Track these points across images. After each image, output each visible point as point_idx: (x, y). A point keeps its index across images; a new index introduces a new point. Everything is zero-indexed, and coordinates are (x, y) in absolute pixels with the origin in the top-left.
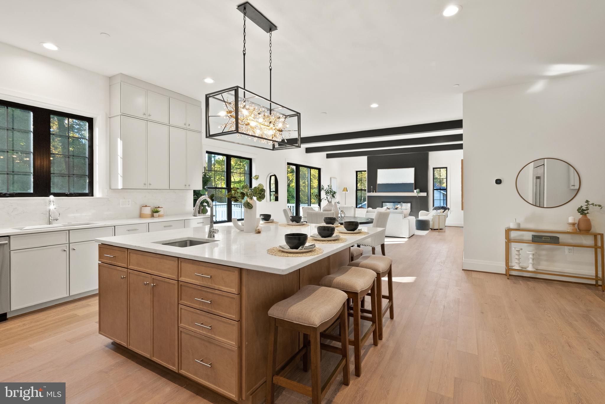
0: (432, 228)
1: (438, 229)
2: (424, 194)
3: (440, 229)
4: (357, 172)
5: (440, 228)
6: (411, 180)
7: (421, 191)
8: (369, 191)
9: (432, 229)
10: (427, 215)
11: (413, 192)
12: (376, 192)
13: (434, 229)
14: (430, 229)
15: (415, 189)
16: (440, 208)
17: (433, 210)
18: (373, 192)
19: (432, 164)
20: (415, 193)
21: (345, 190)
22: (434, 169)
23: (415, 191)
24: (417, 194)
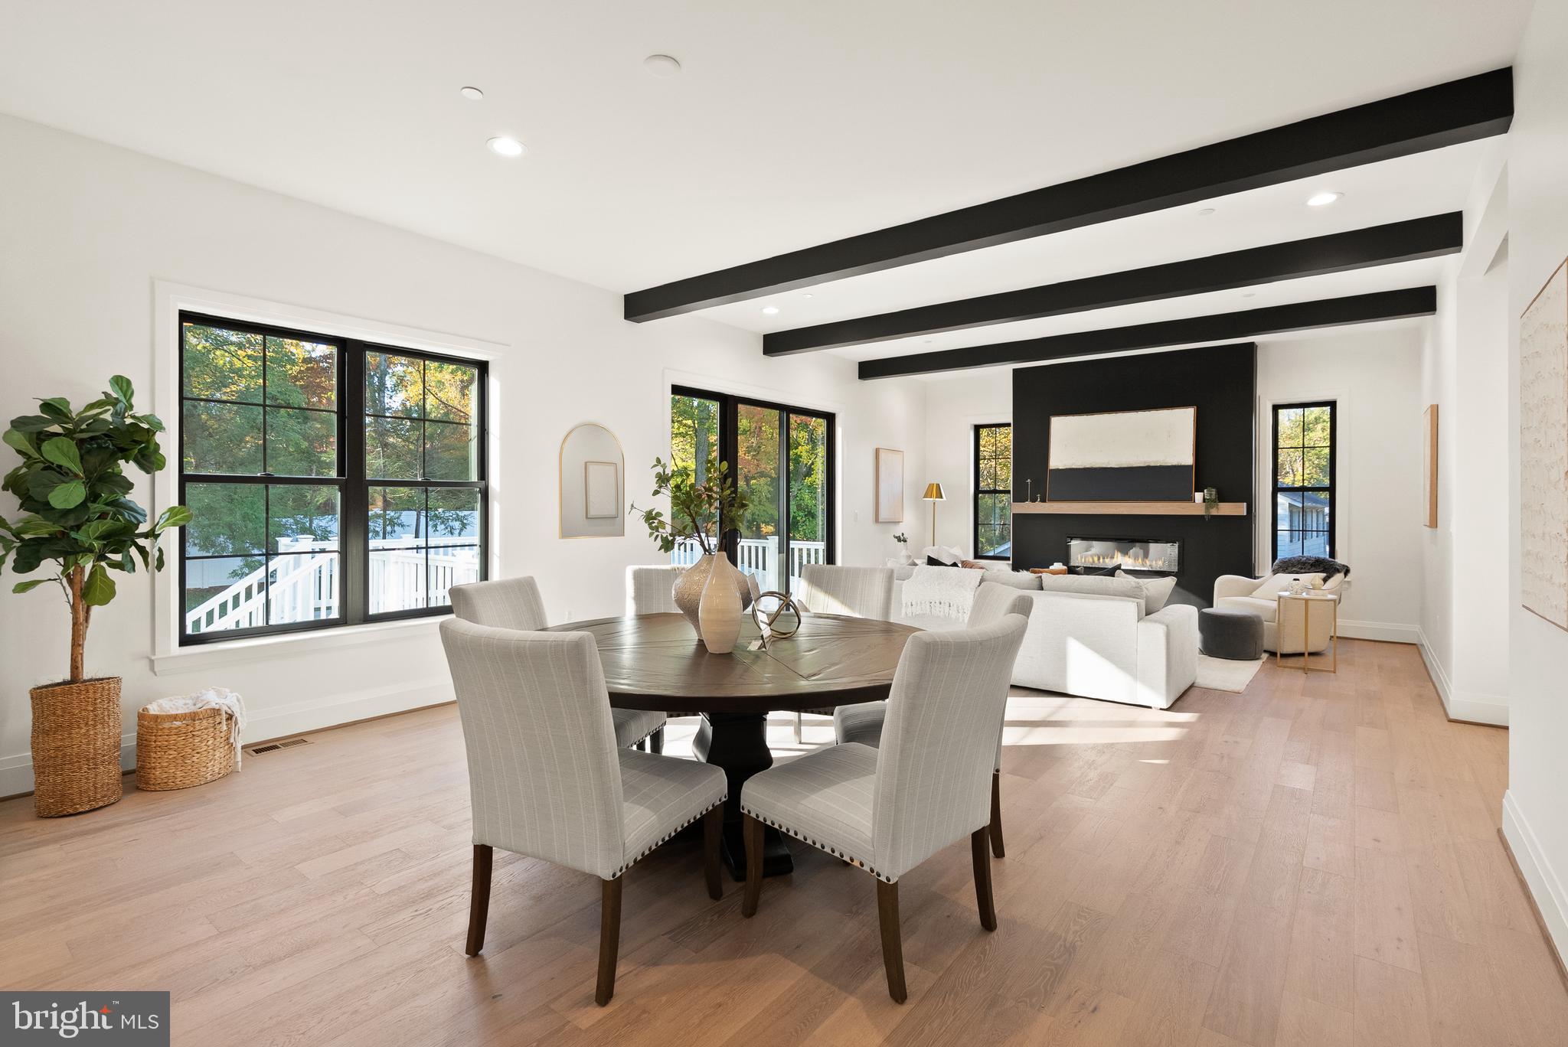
0: (1271, 648)
1: (1302, 655)
2: (1239, 509)
3: (1310, 654)
4: (977, 428)
5: (1311, 649)
6: (1184, 455)
7: (1222, 498)
8: (1019, 497)
9: (1273, 654)
10: (1249, 592)
11: (1192, 499)
12: (1043, 500)
13: (1283, 656)
14: (1265, 651)
15: (1196, 491)
16: (1304, 563)
17: (1275, 572)
18: (1034, 500)
19: (1268, 391)
20: (1198, 504)
21: (935, 491)
22: (1276, 408)
23: (1199, 497)
24: (1207, 508)
